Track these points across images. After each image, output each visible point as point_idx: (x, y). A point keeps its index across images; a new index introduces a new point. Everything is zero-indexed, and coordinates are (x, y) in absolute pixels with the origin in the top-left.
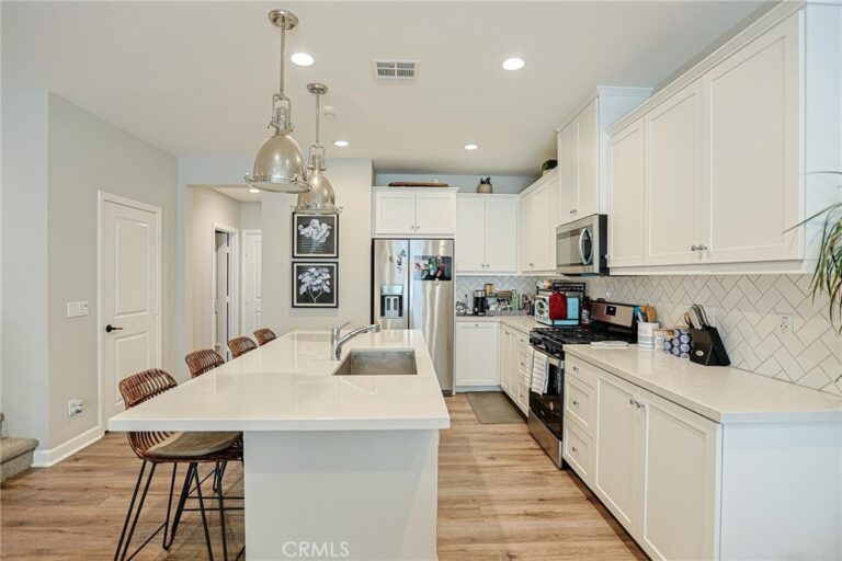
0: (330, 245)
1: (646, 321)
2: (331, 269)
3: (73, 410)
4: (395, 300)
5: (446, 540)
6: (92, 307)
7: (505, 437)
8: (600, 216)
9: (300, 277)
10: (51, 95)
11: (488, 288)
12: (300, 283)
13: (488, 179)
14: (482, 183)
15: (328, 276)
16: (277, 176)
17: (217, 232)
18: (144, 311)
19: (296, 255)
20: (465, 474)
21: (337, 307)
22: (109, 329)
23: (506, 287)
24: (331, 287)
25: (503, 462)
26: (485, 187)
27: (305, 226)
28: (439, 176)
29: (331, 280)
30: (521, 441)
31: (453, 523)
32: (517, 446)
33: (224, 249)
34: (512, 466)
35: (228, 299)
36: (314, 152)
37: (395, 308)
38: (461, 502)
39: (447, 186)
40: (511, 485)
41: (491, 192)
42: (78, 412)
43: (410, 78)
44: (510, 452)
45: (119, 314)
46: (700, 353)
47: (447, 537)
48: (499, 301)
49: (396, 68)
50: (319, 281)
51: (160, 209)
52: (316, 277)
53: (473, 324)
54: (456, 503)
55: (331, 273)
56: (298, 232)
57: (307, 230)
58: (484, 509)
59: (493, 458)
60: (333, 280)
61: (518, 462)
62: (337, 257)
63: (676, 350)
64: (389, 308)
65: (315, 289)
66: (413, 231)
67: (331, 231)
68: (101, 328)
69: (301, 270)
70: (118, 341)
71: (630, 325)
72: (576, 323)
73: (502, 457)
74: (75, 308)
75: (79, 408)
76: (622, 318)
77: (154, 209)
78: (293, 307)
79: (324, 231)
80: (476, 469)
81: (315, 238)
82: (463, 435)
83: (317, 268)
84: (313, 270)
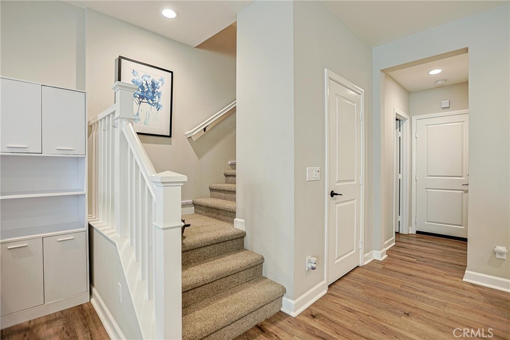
3: (310, 266)
6: (321, 172)
17: (396, 119)
18: (353, 180)
22: (333, 194)
35: (400, 176)
42: (313, 268)
45: (339, 182)
51: (363, 92)
68: (327, 193)
70: (338, 206)
74: (311, 173)
75: (314, 265)
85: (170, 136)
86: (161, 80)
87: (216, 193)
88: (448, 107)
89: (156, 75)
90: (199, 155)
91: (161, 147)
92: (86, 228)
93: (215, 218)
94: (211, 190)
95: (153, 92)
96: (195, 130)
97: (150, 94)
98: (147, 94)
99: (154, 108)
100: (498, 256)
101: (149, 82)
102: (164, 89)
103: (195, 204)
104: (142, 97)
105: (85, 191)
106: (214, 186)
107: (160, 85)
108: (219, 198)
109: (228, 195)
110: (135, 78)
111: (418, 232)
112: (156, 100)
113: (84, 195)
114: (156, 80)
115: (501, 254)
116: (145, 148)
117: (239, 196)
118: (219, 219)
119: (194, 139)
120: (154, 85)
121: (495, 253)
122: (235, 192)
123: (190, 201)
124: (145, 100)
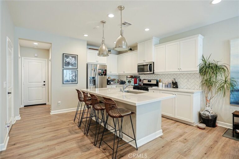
0: (75, 65)
1: (160, 82)
4: (92, 81)
14: (109, 51)
21: (77, 83)
37: (92, 83)
41: (111, 53)
46: (174, 86)
51: (13, 46)
62: (77, 68)
63: (169, 87)
65: (70, 78)
66: (97, 62)
68: (7, 93)
70: (9, 98)
71: (156, 83)
76: (154, 82)
78: (63, 83)
79: (73, 60)
83: (71, 71)
88: (37, 57)
100: (59, 104)
111: (25, 106)
115: (59, 103)
121: (58, 103)
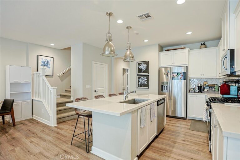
0: (147, 70)
2: (147, 77)
4: (167, 86)
5: (147, 157)
6: (91, 86)
7: (196, 136)
8: (230, 50)
9: (139, 80)
10: (83, 43)
11: (205, 83)
12: (139, 81)
13: (204, 43)
14: (201, 45)
15: (146, 79)
16: (107, 53)
17: (123, 69)
18: (104, 88)
19: (138, 74)
20: (170, 143)
21: (149, 88)
22: (95, 91)
23: (213, 83)
24: (147, 82)
25: (187, 143)
26: (203, 46)
27: (140, 65)
28: (184, 45)
29: (147, 80)
30: (201, 139)
31: (154, 154)
32: (198, 140)
33: (126, 73)
34: (190, 145)
35: (127, 86)
36: (129, 45)
37: (166, 89)
38: (161, 149)
39: (186, 48)
40: (183, 150)
41: (206, 47)
43: (150, 17)
44: (193, 141)
47: (149, 156)
48: (210, 88)
49: (144, 16)
50: (144, 81)
51: (107, 65)
52: (143, 80)
53: (195, 96)
54: (159, 149)
55: (147, 78)
56: (138, 67)
57: (140, 66)
58: (167, 154)
59: (184, 141)
60: (148, 81)
61: (194, 145)
62: (149, 74)
64: (165, 89)
65: (143, 83)
66: (172, 65)
67: (147, 66)
68: (93, 91)
69: (139, 78)
70: (97, 94)
72: (236, 97)
73: (188, 141)
74: (88, 86)
77: (106, 64)
78: (137, 88)
79: (145, 66)
80: (175, 142)
81: (143, 69)
82: (179, 132)
83: (143, 77)
84: (142, 78)
85: (53, 76)
86: (50, 60)
87: (67, 92)
89: (48, 59)
90: (62, 81)
91: (51, 79)
92: (31, 100)
93: (66, 98)
94: (66, 91)
95: (48, 64)
96: (61, 74)
97: (47, 64)
98: (46, 64)
99: (48, 68)
101: (47, 61)
102: (51, 63)
103: (60, 95)
104: (44, 65)
105: (31, 91)
106: (67, 90)
107: (50, 61)
108: (68, 93)
109: (69, 92)
110: (42, 60)
112: (49, 66)
113: (31, 92)
114: (49, 60)
116: (47, 79)
117: (72, 92)
118: (67, 98)
119: (60, 76)
120: (48, 62)
122: (70, 91)
123: (59, 94)
124: (45, 66)
